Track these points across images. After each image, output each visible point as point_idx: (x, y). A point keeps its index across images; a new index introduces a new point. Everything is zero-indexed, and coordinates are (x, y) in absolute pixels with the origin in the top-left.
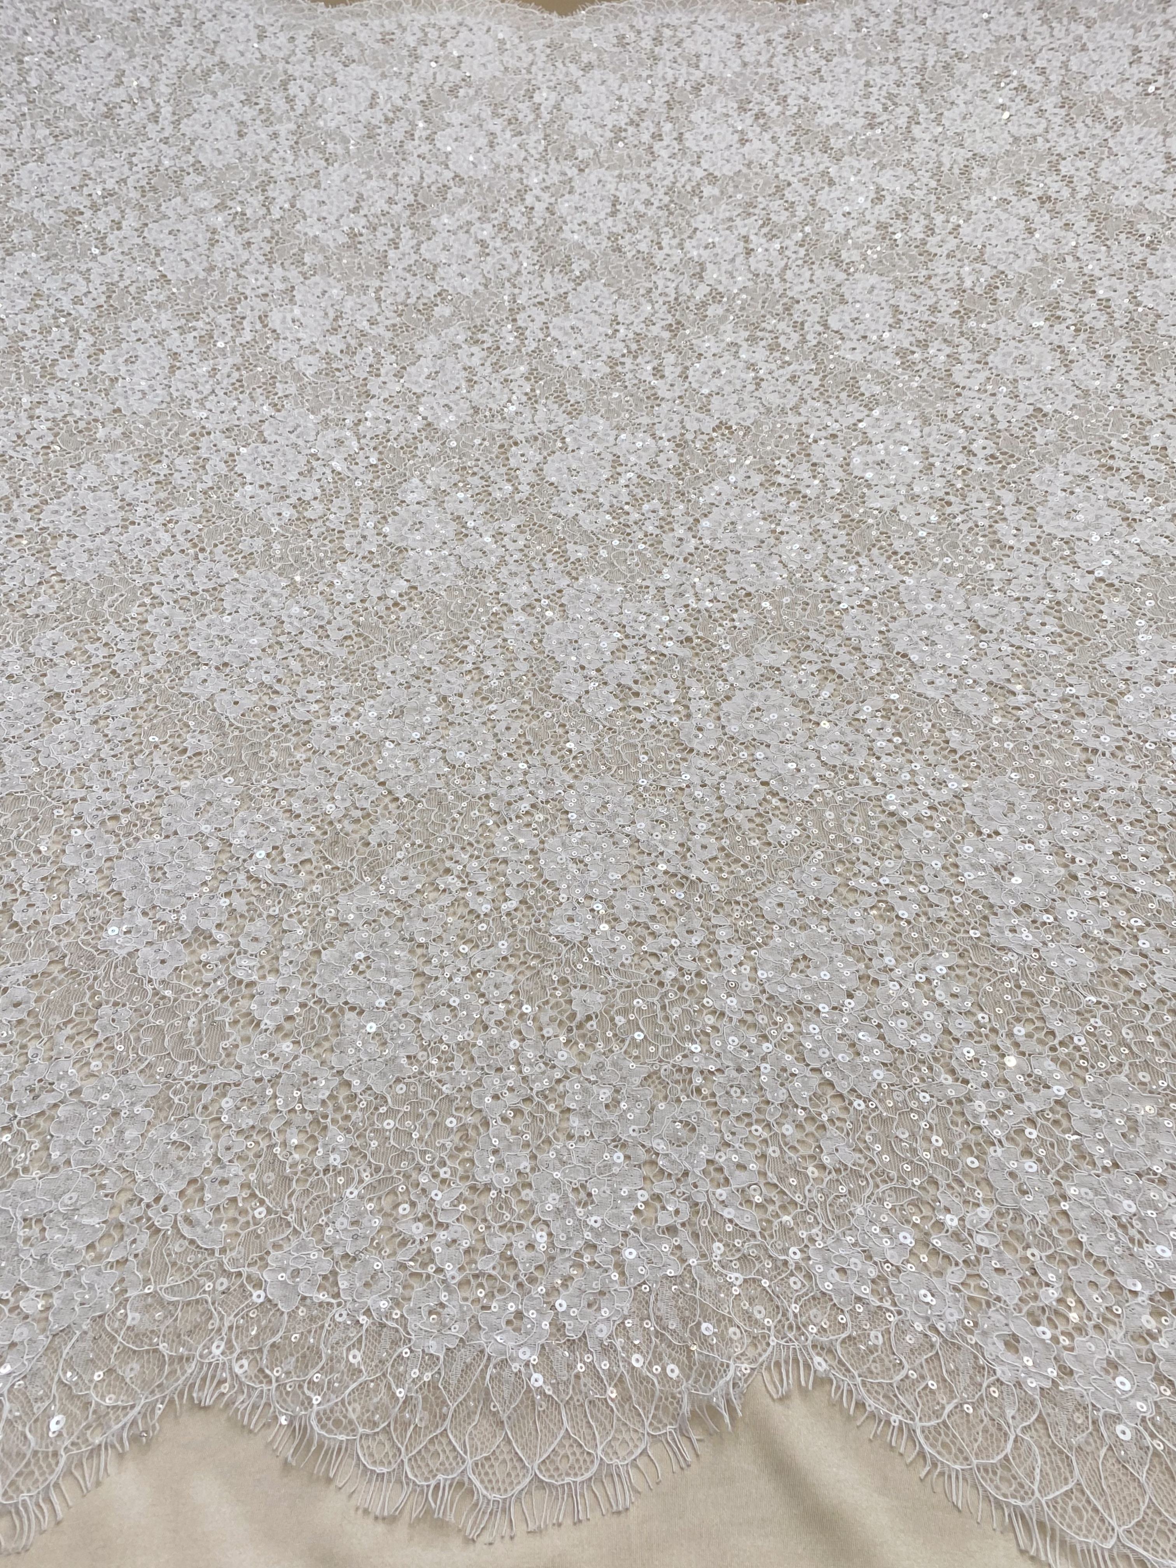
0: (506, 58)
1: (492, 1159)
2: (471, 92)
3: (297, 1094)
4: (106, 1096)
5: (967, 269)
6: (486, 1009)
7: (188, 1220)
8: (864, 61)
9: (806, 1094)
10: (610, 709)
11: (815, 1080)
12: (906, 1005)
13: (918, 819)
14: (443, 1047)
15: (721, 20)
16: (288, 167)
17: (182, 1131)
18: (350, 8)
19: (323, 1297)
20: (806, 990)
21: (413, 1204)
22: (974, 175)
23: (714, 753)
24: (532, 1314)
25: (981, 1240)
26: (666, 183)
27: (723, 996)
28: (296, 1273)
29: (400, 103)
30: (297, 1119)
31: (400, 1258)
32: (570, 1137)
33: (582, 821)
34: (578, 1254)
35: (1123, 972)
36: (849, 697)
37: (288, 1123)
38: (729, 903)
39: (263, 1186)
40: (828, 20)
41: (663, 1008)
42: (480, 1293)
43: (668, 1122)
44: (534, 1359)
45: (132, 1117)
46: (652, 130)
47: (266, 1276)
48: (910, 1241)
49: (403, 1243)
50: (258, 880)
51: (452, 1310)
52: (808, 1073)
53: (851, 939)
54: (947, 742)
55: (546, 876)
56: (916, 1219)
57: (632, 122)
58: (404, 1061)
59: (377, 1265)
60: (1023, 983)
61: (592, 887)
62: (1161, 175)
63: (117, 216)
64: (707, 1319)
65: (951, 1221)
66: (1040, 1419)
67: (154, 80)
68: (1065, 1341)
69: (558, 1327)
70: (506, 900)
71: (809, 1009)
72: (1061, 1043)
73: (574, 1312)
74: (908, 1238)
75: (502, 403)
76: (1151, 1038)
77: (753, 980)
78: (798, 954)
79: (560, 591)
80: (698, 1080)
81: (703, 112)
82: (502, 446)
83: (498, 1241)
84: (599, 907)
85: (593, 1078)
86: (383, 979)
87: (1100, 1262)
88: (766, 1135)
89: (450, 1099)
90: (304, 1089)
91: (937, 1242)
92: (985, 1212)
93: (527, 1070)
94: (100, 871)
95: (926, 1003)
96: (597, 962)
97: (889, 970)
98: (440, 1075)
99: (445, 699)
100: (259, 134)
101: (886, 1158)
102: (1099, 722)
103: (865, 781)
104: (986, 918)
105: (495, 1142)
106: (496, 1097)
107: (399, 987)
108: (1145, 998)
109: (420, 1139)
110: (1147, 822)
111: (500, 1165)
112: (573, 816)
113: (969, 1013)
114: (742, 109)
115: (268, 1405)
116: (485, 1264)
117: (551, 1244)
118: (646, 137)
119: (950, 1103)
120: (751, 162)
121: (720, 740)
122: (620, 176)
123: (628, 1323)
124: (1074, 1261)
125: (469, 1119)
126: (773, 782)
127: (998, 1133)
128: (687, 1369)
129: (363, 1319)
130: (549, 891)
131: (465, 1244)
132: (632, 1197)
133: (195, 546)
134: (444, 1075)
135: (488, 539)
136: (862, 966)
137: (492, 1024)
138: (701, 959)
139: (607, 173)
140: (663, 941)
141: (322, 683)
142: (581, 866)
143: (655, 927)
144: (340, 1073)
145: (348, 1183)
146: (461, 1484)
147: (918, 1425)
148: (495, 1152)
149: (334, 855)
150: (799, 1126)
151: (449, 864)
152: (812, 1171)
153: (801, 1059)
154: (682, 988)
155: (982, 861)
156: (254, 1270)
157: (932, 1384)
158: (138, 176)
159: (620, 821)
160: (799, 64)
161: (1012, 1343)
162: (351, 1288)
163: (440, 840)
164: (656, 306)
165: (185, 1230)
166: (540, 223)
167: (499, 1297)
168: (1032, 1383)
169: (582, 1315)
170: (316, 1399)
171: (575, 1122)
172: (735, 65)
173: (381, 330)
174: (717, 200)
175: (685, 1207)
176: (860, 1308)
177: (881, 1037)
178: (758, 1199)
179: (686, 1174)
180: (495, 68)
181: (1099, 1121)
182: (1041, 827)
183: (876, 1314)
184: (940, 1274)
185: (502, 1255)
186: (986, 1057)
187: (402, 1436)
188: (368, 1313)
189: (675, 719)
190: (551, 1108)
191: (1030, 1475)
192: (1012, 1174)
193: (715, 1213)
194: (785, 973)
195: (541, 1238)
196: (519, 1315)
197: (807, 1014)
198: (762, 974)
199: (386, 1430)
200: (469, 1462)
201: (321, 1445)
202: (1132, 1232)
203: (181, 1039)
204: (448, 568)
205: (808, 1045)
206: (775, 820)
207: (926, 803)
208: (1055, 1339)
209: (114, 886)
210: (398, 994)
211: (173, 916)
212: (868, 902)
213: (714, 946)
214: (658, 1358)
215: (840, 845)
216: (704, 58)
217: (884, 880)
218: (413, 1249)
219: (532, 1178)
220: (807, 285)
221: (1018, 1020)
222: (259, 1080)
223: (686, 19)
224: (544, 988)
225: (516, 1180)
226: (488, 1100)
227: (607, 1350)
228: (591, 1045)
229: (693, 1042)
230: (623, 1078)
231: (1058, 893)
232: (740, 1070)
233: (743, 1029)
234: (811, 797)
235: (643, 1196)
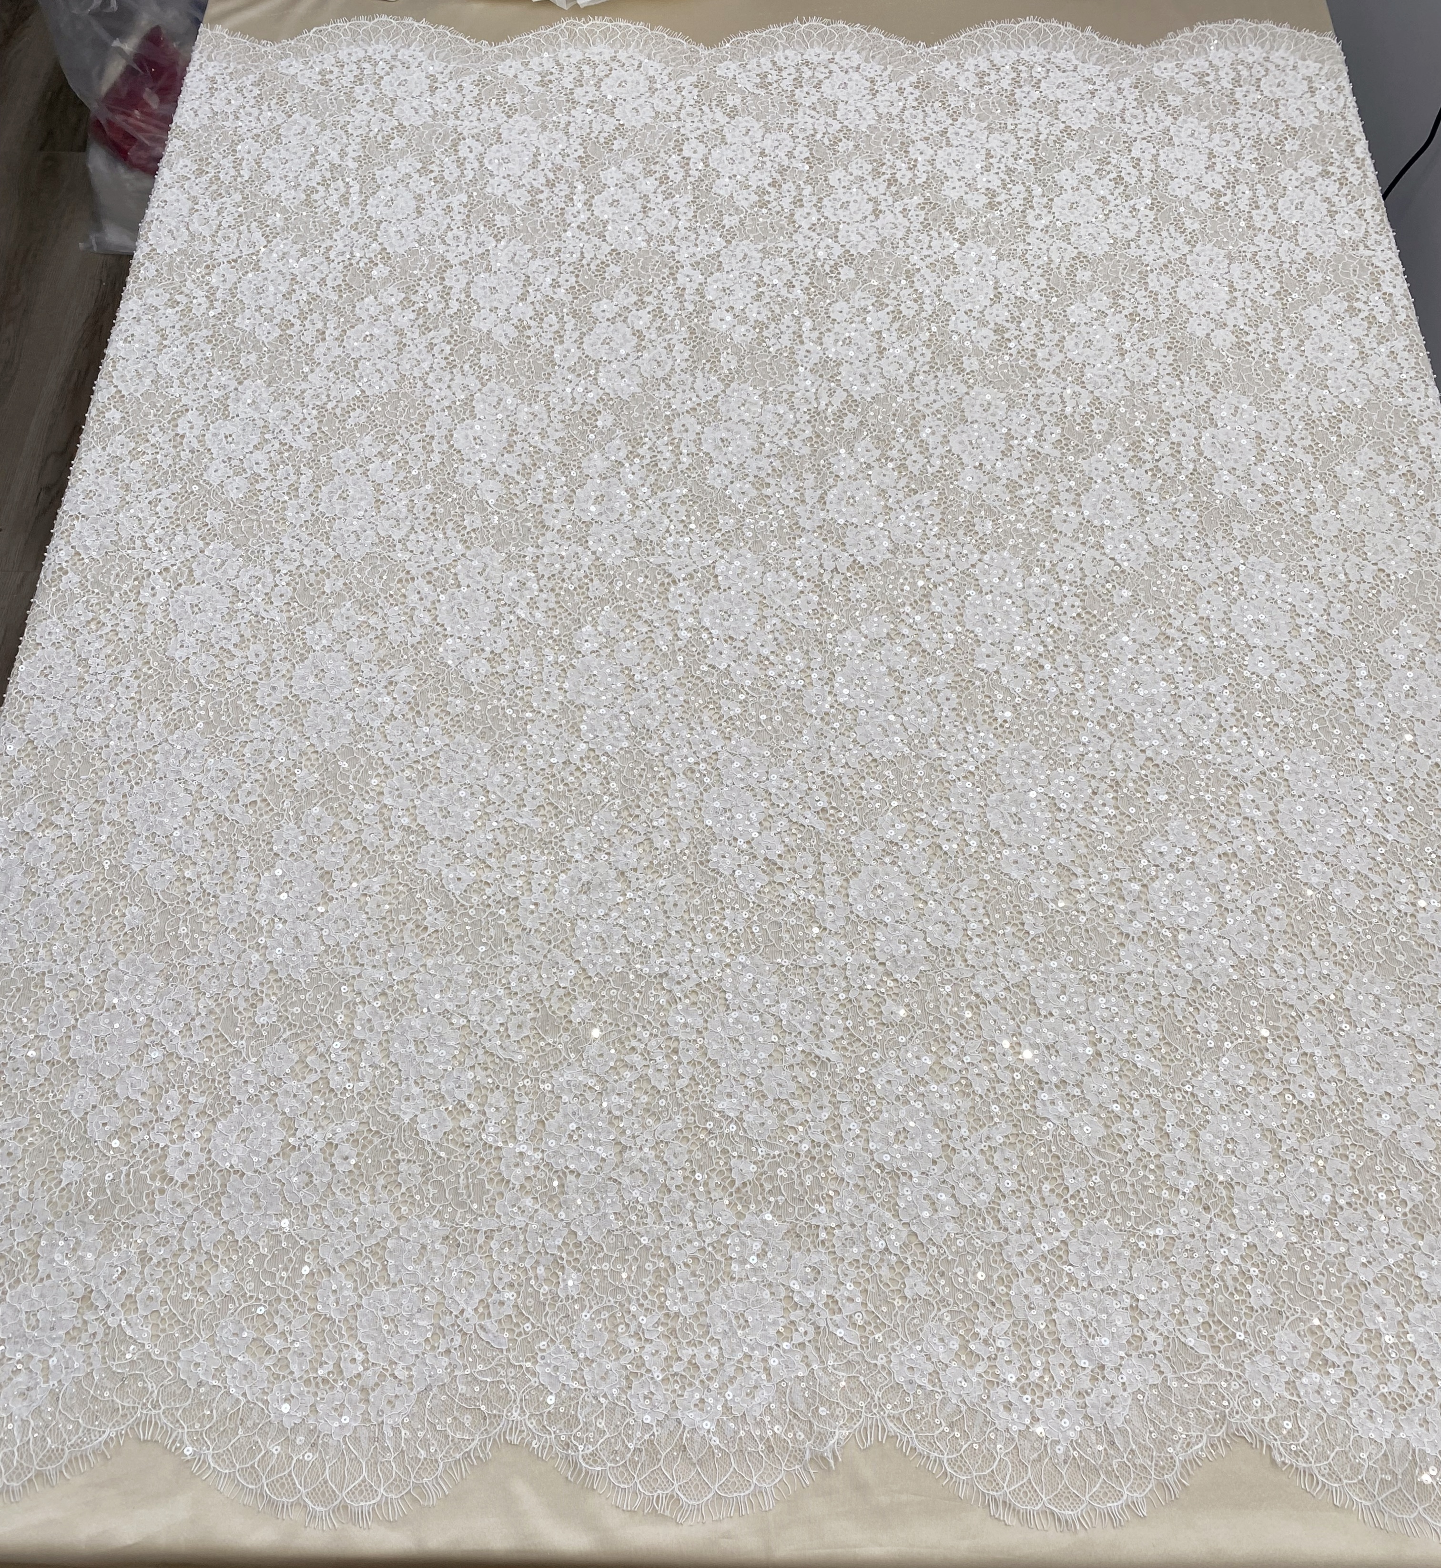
0: (655, 101)
1: (679, 1295)
2: (625, 144)
3: (540, 1240)
4: (415, 1235)
5: (1069, 391)
6: (669, 1175)
7: (481, 1327)
8: (985, 124)
9: (897, 1244)
10: (758, 884)
11: (904, 1234)
12: (972, 1169)
13: (996, 1000)
14: (639, 1207)
15: (856, 59)
16: (461, 249)
17: (468, 1264)
18: (510, 45)
19: (575, 1385)
20: (903, 1158)
21: (627, 1325)
22: (1077, 279)
23: (842, 932)
24: (711, 1401)
25: (1000, 1343)
26: (806, 260)
27: (843, 1165)
28: (556, 1368)
29: (559, 160)
30: (542, 1260)
31: (622, 1362)
32: (733, 1279)
33: (737, 1001)
34: (739, 1361)
35: (1120, 1136)
36: (952, 875)
37: (537, 1262)
38: (851, 1080)
39: (527, 1308)
40: (953, 71)
41: (799, 1176)
42: (677, 1387)
43: (800, 1267)
44: (713, 1428)
45: (434, 1251)
46: (794, 194)
47: (538, 1369)
48: (956, 1347)
49: (624, 1352)
50: (492, 1055)
51: (658, 1397)
52: (900, 1227)
53: (939, 1114)
54: (1023, 924)
55: (709, 1055)
56: (961, 1332)
57: (773, 184)
58: (612, 1217)
59: (608, 1366)
60: (1053, 1148)
61: (745, 1066)
62: (1225, 306)
63: (320, 325)
64: (823, 1405)
65: (983, 1332)
66: (1016, 1447)
67: (343, 154)
68: (1038, 1402)
69: (727, 1408)
70: (680, 1077)
71: (904, 1174)
72: (1072, 1196)
73: (738, 1399)
74: (955, 1345)
75: (660, 534)
76: (1129, 1189)
77: (866, 1150)
78: (899, 1127)
79: (716, 753)
80: (823, 1235)
81: (840, 173)
82: (662, 584)
83: (686, 1353)
84: (750, 1083)
85: (748, 1233)
86: (592, 1148)
87: (1069, 1352)
88: (868, 1275)
89: (646, 1248)
90: (545, 1236)
91: (972, 1347)
92: (1006, 1324)
93: (700, 1227)
94: (380, 1043)
95: (986, 1167)
96: (750, 1135)
97: (963, 1139)
98: (639, 1229)
99: (623, 873)
100: (434, 210)
101: (947, 1289)
102: (1133, 908)
103: (959, 963)
104: (1035, 1092)
105: (681, 1282)
106: (679, 1247)
107: (604, 1155)
108: (1130, 1158)
109: (629, 1278)
110: (1154, 1003)
111: (684, 1299)
112: (729, 996)
113: (1015, 1174)
114: (876, 173)
115: (551, 1446)
116: (677, 1368)
117: (721, 1355)
118: (786, 203)
119: (993, 1246)
120: (884, 240)
121: (848, 918)
122: (764, 250)
123: (773, 1406)
124: (1054, 1351)
125: (662, 1265)
126: (888, 963)
127: (1022, 1268)
128: (809, 1434)
129: (602, 1400)
130: (712, 1069)
131: (664, 1354)
132: (775, 1323)
133: (412, 709)
134: (641, 1229)
135: (652, 694)
136: (944, 1136)
137: (673, 1189)
138: (829, 1132)
139: (752, 246)
140: (800, 1116)
141: (523, 857)
142: (736, 1044)
143: (795, 1103)
144: (568, 1224)
145: (583, 1308)
146: (672, 1496)
147: (945, 1458)
148: (681, 1289)
149: (546, 1032)
150: (892, 1268)
151: (634, 1043)
152: (898, 1302)
153: (896, 1215)
154: (813, 1158)
155: (1038, 1041)
156: (529, 1365)
157: (957, 1434)
158: (335, 274)
159: (766, 1001)
160: (928, 120)
161: (1008, 1406)
162: (593, 1380)
163: (625, 1019)
164: (798, 414)
165: (482, 1334)
166: (691, 308)
167: (688, 1389)
168: (1015, 1428)
169: (743, 1401)
170: (581, 1447)
171: (735, 1267)
172: (870, 117)
173: (551, 446)
174: (854, 283)
175: (811, 1330)
176: (920, 1392)
177: (953, 1196)
178: (860, 1322)
179: (813, 1306)
180: (647, 114)
181: (1086, 1254)
182: (1083, 1008)
183: (929, 1395)
184: (972, 1367)
185: (690, 1362)
186: (1022, 1209)
187: (635, 1469)
188: (605, 1396)
189: (811, 897)
190: (718, 1257)
191: (1004, 1479)
192: (1026, 1297)
193: (831, 1333)
194: (889, 1144)
195: (714, 1351)
196: (702, 1400)
197: (903, 1179)
198: (872, 1146)
199: (624, 1465)
200: (676, 1485)
201: (587, 1473)
202: (1091, 1329)
203: (456, 1192)
204: (620, 728)
205: (902, 1205)
206: (889, 1001)
207: (1003, 985)
208: (1033, 1401)
209: (392, 1058)
210: (603, 1160)
211: (436, 1087)
212: (955, 1078)
213: (838, 1120)
214: (791, 1427)
215: (937, 1026)
216: (841, 106)
217: (967, 1059)
218: (630, 1356)
219: (707, 1308)
220: (933, 396)
221: (1046, 1178)
222: (514, 1227)
223: (825, 57)
224: (710, 1157)
225: (696, 1310)
226: (674, 1250)
227: (760, 1424)
228: (746, 1207)
229: (821, 1204)
230: (769, 1234)
231: (1087, 1069)
232: (853, 1225)
233: (856, 1193)
234: (917, 978)
235: (782, 1322)
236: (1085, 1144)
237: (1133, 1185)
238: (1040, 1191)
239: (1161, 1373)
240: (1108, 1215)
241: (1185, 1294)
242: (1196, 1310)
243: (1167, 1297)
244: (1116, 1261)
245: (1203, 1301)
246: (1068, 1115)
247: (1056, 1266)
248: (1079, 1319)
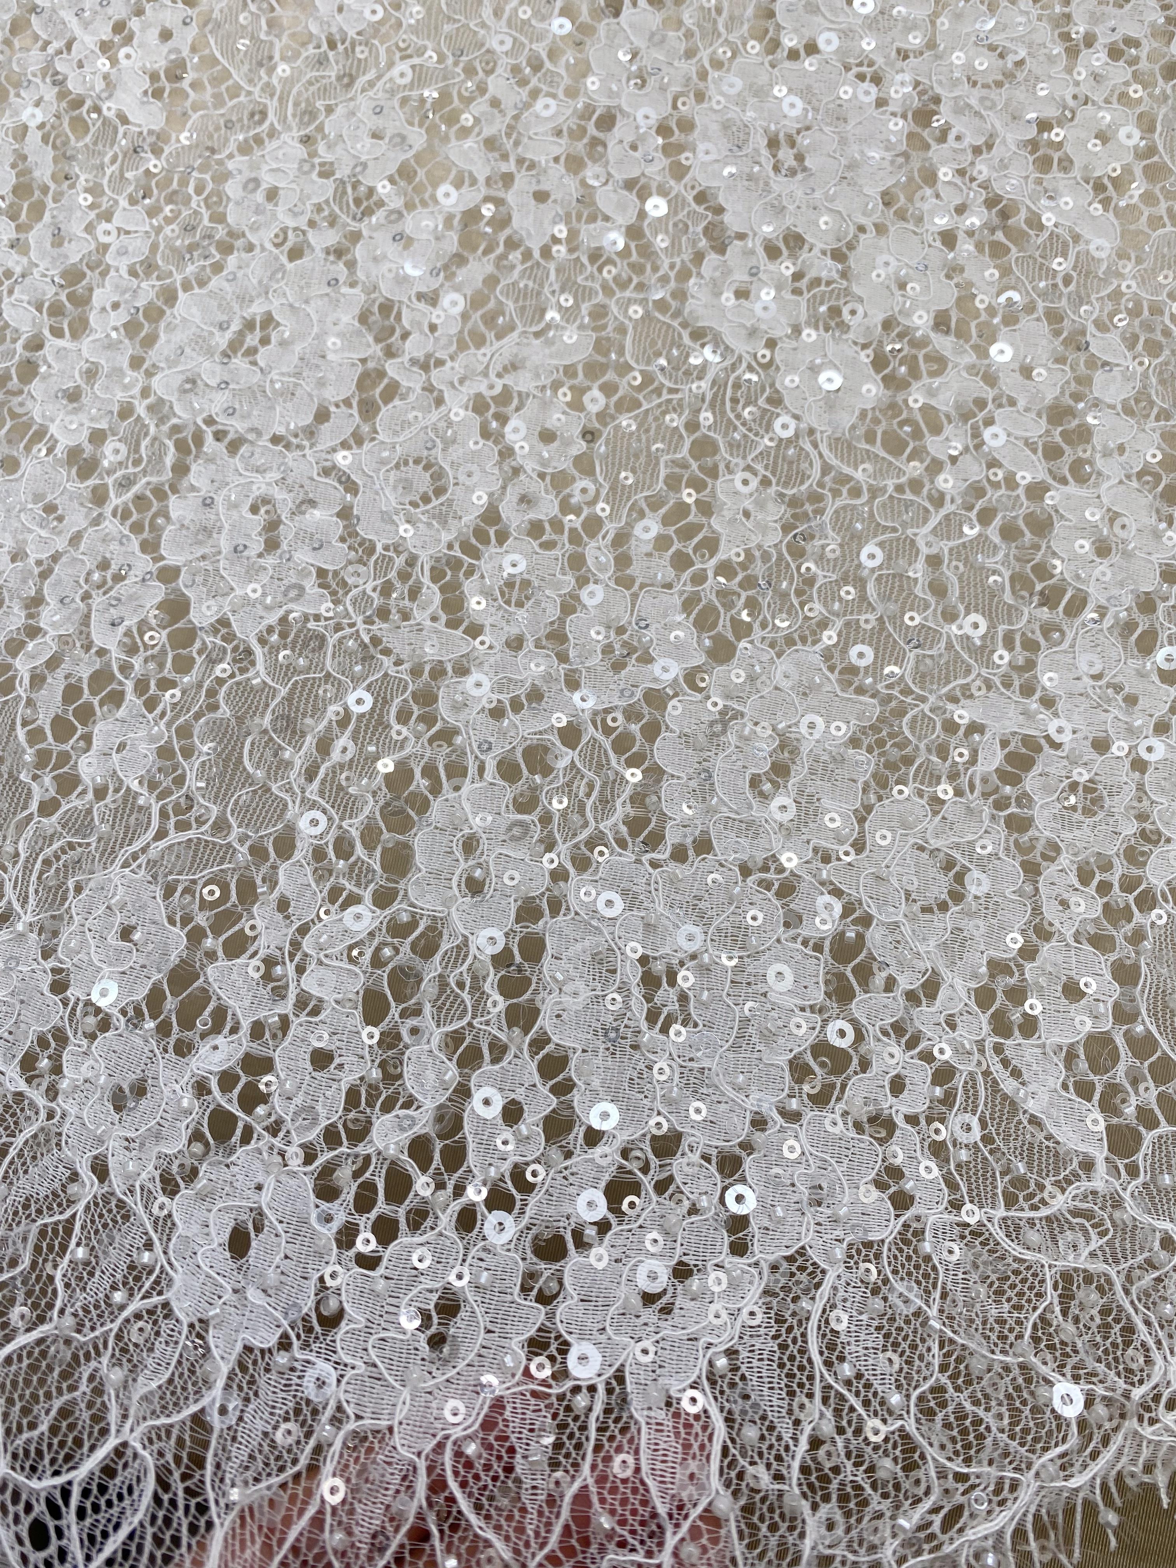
236: (811, 420)
237: (934, 561)
238: (621, 538)
239: (902, 1201)
240: (829, 637)
241: (1044, 934)
242: (1073, 992)
243: (976, 928)
244: (818, 785)
245: (1103, 963)
246: (781, 330)
247: (600, 767)
248: (634, 949)
